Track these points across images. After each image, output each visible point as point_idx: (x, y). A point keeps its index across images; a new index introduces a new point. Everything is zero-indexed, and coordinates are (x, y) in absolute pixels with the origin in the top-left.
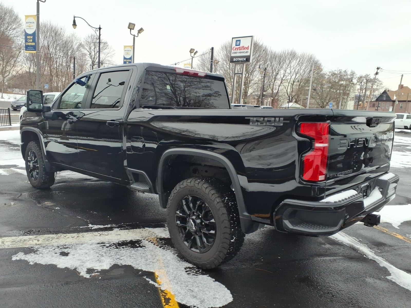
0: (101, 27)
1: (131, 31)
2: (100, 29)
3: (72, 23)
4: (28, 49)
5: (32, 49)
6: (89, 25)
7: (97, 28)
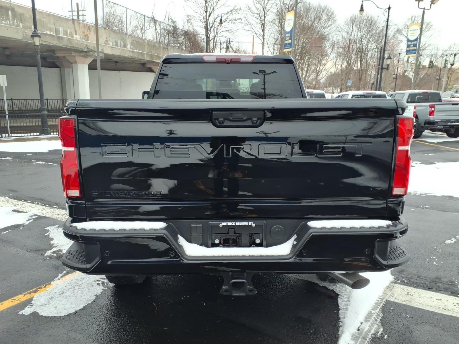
0: (391, 7)
1: (419, 4)
2: (389, 8)
3: (360, 9)
4: (287, 47)
5: (289, 47)
6: (378, 7)
7: (386, 9)
